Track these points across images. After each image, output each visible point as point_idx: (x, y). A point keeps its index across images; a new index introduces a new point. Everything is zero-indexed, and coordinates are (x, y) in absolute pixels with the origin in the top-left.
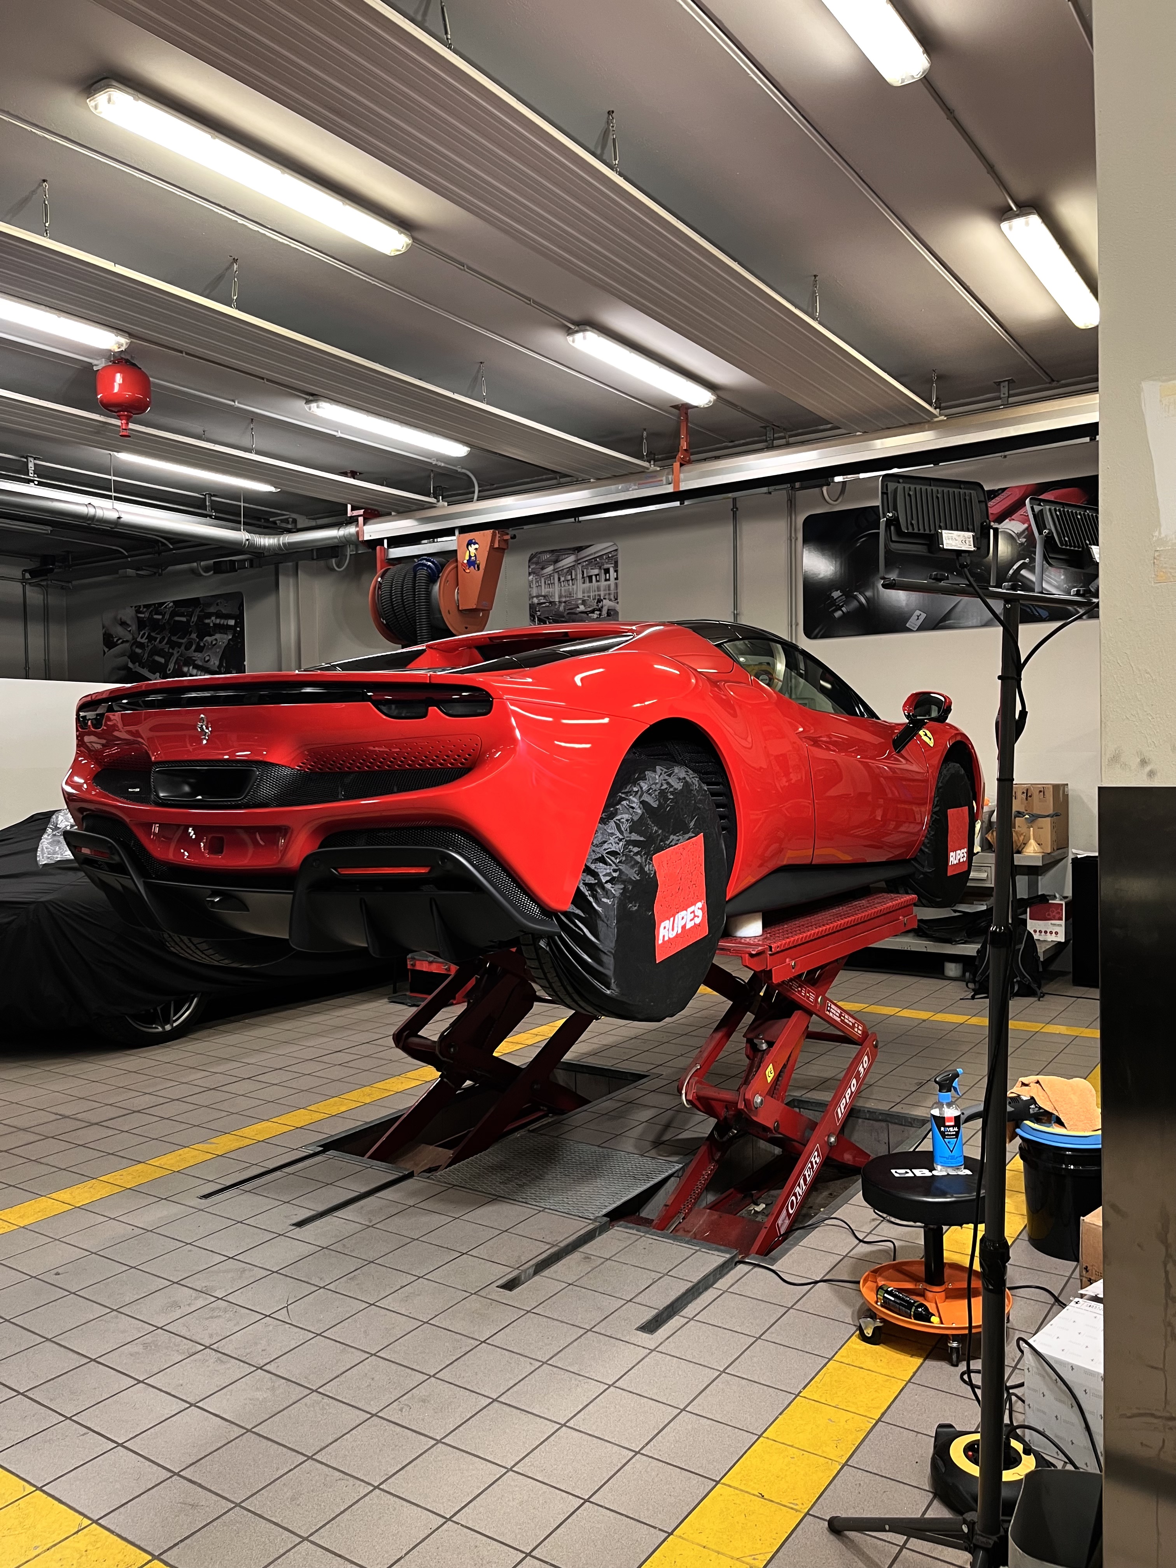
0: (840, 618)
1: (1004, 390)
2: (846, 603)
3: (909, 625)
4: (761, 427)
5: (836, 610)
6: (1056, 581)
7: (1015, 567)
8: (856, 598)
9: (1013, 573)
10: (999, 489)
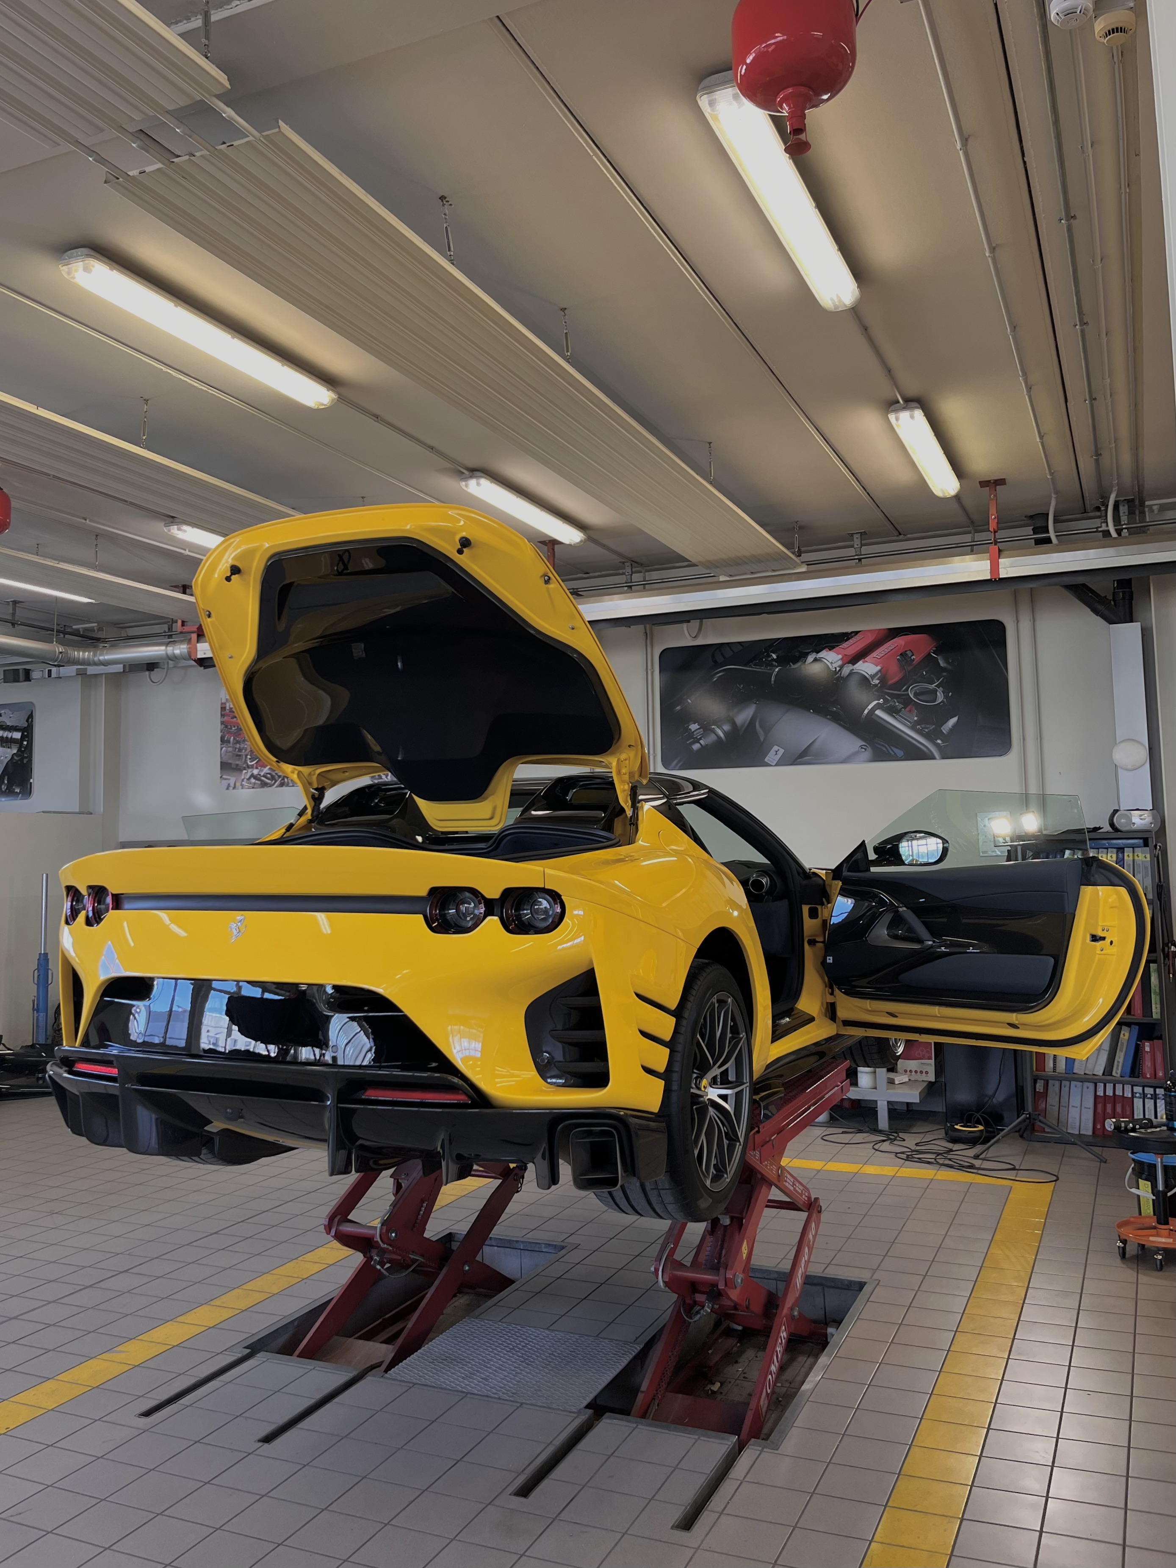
0: (699, 750)
1: (857, 542)
2: (703, 736)
3: (768, 760)
4: (620, 562)
5: (693, 743)
6: (909, 721)
7: (870, 707)
8: (713, 731)
9: (868, 713)
10: (852, 632)
